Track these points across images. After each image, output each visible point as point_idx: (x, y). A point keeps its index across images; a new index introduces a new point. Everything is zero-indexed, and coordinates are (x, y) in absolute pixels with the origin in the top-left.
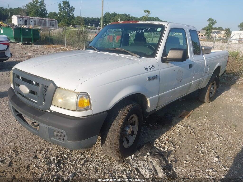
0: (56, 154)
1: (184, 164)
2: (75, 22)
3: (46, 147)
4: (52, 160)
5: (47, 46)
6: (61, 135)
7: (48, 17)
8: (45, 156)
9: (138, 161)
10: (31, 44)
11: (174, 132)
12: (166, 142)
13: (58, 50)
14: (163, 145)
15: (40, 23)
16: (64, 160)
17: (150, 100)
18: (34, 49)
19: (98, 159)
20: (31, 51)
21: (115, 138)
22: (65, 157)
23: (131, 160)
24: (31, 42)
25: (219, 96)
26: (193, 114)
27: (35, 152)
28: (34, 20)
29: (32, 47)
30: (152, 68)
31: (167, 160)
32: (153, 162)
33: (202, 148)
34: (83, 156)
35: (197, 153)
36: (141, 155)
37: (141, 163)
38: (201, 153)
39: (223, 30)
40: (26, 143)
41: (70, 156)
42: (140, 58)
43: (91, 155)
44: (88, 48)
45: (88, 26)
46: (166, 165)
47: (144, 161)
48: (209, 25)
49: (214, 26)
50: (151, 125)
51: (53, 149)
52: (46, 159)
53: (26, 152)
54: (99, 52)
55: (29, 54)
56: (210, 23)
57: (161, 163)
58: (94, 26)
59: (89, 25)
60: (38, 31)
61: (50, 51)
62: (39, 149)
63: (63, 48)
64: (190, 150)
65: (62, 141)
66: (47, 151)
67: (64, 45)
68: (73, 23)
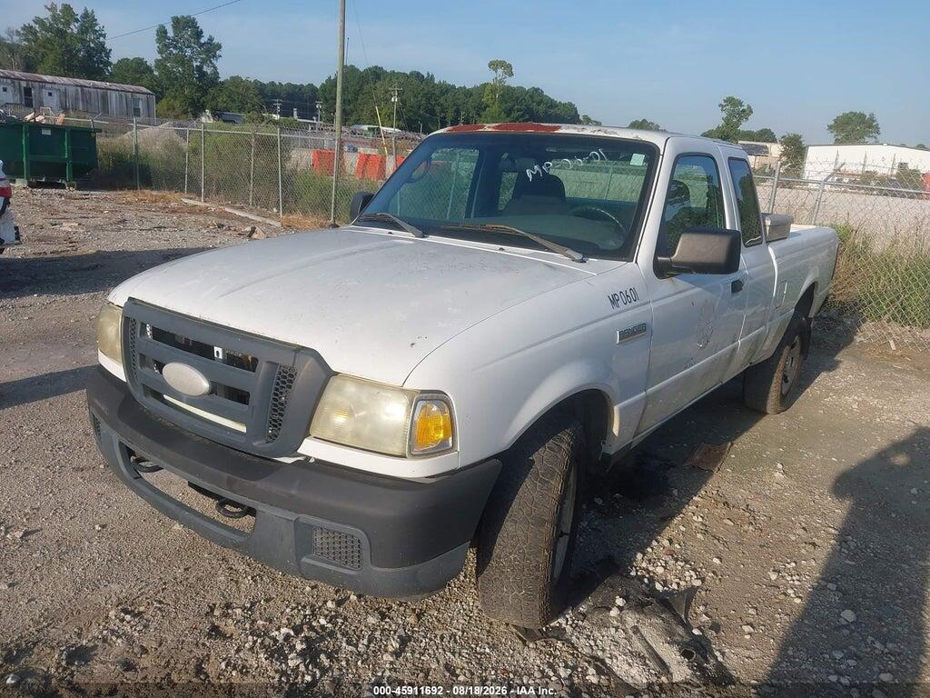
0: (288, 619)
1: (748, 637)
2: (222, 100)
3: (243, 595)
4: (280, 639)
5: (129, 195)
6: (343, 545)
7: (112, 78)
8: (250, 628)
9: (591, 632)
10: (63, 187)
11: (687, 523)
12: (666, 563)
13: (174, 211)
14: (660, 570)
15: (83, 100)
16: (322, 639)
17: (621, 410)
18: (81, 208)
19: (446, 632)
20: (72, 216)
21: (543, 545)
22: (323, 627)
23: (569, 629)
24: (64, 176)
25: (808, 390)
26: (733, 456)
27: (207, 614)
28: (63, 88)
29: (70, 198)
30: (630, 296)
31: (687, 620)
32: (644, 631)
33: (794, 578)
34: (387, 620)
35: (782, 597)
36: (596, 608)
37: (603, 636)
38: (793, 596)
39: (774, 141)
40: (161, 578)
41: (343, 623)
42: (583, 261)
43: (419, 617)
44: (370, 221)
45: (274, 115)
46: (687, 639)
47: (613, 630)
48: (727, 121)
49: (744, 127)
50: (599, 501)
51: (271, 599)
52: (259, 636)
53: (173, 615)
54: (424, 237)
55: (66, 227)
56: (731, 115)
57: (671, 633)
58: (296, 117)
59: (275, 113)
60: (93, 135)
61: (146, 214)
62: (219, 601)
63: (192, 202)
64: (756, 586)
65: (347, 566)
66: (251, 607)
67: (194, 189)
68: (214, 103)
